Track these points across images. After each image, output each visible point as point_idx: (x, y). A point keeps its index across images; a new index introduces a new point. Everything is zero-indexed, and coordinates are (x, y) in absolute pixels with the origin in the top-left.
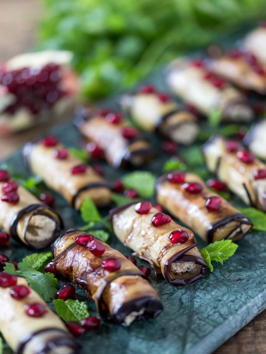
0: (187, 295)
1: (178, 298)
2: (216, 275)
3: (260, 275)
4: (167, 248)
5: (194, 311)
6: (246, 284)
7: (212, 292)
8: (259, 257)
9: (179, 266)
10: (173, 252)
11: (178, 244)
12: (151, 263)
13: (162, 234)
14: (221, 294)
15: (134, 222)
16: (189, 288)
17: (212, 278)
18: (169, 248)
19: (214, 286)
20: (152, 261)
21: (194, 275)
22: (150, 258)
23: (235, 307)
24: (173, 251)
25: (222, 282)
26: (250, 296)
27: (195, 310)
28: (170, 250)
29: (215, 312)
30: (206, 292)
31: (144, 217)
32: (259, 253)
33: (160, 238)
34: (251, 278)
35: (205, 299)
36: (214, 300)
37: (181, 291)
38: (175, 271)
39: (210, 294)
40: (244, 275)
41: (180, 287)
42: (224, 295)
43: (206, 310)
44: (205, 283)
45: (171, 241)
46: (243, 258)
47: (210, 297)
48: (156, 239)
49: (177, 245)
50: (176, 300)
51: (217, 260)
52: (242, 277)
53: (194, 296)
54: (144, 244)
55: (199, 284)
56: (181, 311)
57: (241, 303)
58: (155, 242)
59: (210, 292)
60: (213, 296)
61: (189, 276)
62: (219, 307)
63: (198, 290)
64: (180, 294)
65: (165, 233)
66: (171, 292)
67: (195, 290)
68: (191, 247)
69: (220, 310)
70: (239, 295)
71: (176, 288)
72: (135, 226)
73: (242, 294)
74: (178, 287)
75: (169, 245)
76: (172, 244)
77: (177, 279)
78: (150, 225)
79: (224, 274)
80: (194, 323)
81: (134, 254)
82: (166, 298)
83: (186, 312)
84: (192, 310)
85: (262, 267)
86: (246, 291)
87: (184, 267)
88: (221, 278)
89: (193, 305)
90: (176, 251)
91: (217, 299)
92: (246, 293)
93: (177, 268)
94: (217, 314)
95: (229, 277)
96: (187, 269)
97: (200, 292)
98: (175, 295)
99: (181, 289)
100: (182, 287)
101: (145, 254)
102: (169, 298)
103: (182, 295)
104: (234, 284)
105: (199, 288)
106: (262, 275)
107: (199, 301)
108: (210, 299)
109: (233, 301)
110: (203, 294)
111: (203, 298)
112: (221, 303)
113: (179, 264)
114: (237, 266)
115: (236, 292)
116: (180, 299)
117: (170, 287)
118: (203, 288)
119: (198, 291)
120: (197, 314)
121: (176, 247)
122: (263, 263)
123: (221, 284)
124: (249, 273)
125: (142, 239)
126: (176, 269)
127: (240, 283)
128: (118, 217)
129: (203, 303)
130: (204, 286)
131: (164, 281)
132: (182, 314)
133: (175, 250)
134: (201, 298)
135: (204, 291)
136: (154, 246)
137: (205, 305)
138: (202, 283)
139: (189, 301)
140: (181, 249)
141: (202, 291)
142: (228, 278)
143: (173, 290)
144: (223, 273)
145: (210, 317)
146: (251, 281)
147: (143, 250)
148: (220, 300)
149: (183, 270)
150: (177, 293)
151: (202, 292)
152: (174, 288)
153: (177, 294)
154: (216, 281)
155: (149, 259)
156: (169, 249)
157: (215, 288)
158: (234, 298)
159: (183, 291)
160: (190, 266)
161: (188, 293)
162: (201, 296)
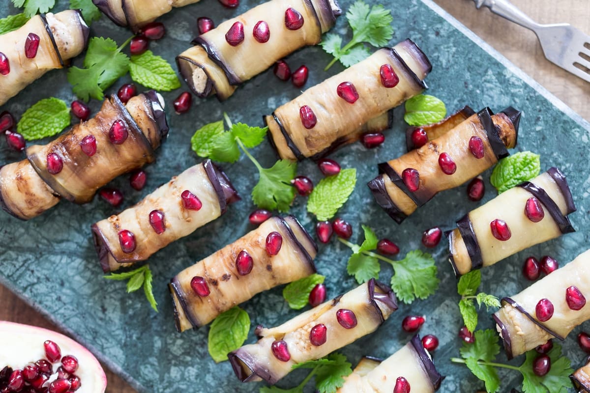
0: (77, 248)
1: (70, 238)
3: (113, 334)
5: (41, 255)
6: (95, 316)
7: (81, 277)
8: (152, 336)
14: (76, 286)
16: (89, 251)
19: (93, 279)
23: (47, 301)
25: (100, 289)
26: (68, 319)
27: (44, 257)
29: (38, 278)
30: (80, 271)
32: (161, 336)
34: (106, 323)
35: (67, 269)
36: (63, 278)
37: (84, 242)
39: (76, 275)
40: (115, 316)
42: (73, 290)
43: (43, 269)
46: (152, 316)
47: (71, 274)
50: (66, 236)
52: (109, 313)
53: (73, 256)
56: (45, 241)
57: (56, 308)
59: (80, 275)
60: (71, 277)
62: (50, 284)
63: (85, 261)
64: (79, 241)
66: (83, 230)
67: (86, 258)
69: (41, 284)
70: (71, 308)
73: (73, 310)
79: (118, 293)
80: (18, 255)
82: (72, 225)
83: (40, 246)
84: (43, 253)
85: (131, 337)
86: (79, 316)
88: (109, 289)
89: (56, 254)
91: (65, 281)
92: (76, 316)
94: (35, 281)
95: (111, 297)
97: (80, 263)
98: (77, 235)
102: (71, 228)
103: (77, 243)
104: (95, 303)
106: (113, 337)
107: (64, 261)
108: (65, 273)
109: (59, 299)
110: (76, 266)
111: (69, 266)
112: (58, 286)
114: (134, 309)
115: (79, 305)
116: (68, 241)
118: (90, 266)
119: (83, 261)
120: (37, 258)
122: (138, 338)
123: (97, 287)
124: (117, 321)
127: (98, 309)
129: (57, 266)
130: (93, 268)
132: (37, 241)
134: (68, 264)
135: (82, 268)
137: (55, 269)
139: (63, 250)
141: (83, 266)
142: (108, 297)
145: (29, 273)
146: (100, 322)
148: (62, 284)
150: (82, 238)
151: (81, 265)
153: (79, 237)
154: (103, 282)
157: (89, 281)
158: (66, 302)
159: (85, 244)
161: (80, 250)
162: (73, 264)
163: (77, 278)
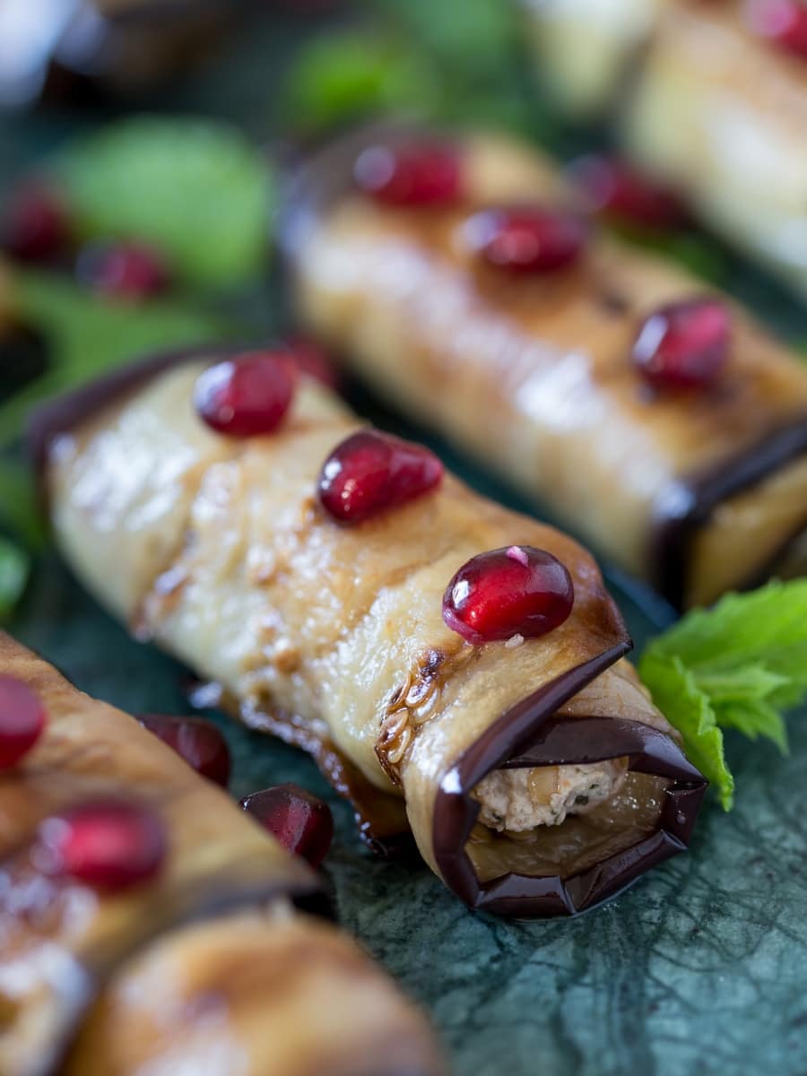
0: (594, 985)
1: (542, 1017)
2: (753, 826)
4: (440, 671)
7: (751, 953)
9: (527, 790)
10: (483, 702)
11: (512, 649)
12: (329, 761)
13: (397, 578)
15: (192, 484)
16: (595, 935)
17: (729, 848)
18: (450, 676)
19: (752, 909)
20: (331, 746)
21: (619, 842)
22: (317, 726)
24: (482, 693)
25: (798, 878)
28: (465, 692)
30: (716, 959)
31: (256, 455)
33: (386, 603)
35: (723, 1010)
36: (777, 1019)
37: (551, 960)
38: (501, 819)
39: (746, 973)
41: (537, 928)
44: (690, 889)
45: (462, 626)
47: (743, 995)
48: (359, 611)
49: (506, 653)
50: (528, 1034)
51: (747, 725)
53: (642, 995)
54: (269, 635)
55: (656, 895)
58: (352, 627)
59: (740, 958)
60: (765, 989)
61: (590, 849)
63: (658, 947)
64: (549, 979)
65: (413, 568)
66: (485, 972)
67: (642, 946)
68: (599, 662)
71: (510, 939)
72: (204, 511)
74: (521, 928)
75: (452, 654)
76: (468, 649)
77: (513, 877)
78: (310, 516)
79: (799, 808)
81: (207, 696)
82: (461, 1015)
87: (554, 796)
88: (787, 844)
90: (503, 691)
93: (511, 800)
96: (572, 802)
97: (676, 963)
98: (516, 990)
99: (549, 939)
100: (552, 925)
101: (282, 701)
102: (480, 1016)
103: (561, 988)
105: (660, 931)
107: (681, 1028)
108: (749, 1014)
110: (697, 975)
111: (703, 1003)
113: (520, 776)
116: (557, 1024)
117: (472, 929)
118: (683, 925)
119: (659, 954)
121: (502, 666)
123: (795, 889)
125: (256, 599)
126: (502, 810)
128: (82, 449)
129: (713, 1050)
130: (689, 915)
131: (422, 887)
133: (498, 685)
134: (690, 1010)
135: (701, 953)
136: (346, 652)
137: (730, 1059)
138: (677, 891)
139: (617, 1035)
140: (538, 682)
141: (686, 950)
143: (496, 951)
144: (790, 809)
147: (271, 674)
149: (553, 813)
150: (527, 971)
151: (686, 959)
152: (500, 933)
153: (523, 981)
154: (758, 870)
155: (311, 735)
156: (455, 682)
157: (769, 923)
159: (563, 953)
160: (593, 787)
161: (600, 968)
162: (686, 991)
163: (762, 965)
